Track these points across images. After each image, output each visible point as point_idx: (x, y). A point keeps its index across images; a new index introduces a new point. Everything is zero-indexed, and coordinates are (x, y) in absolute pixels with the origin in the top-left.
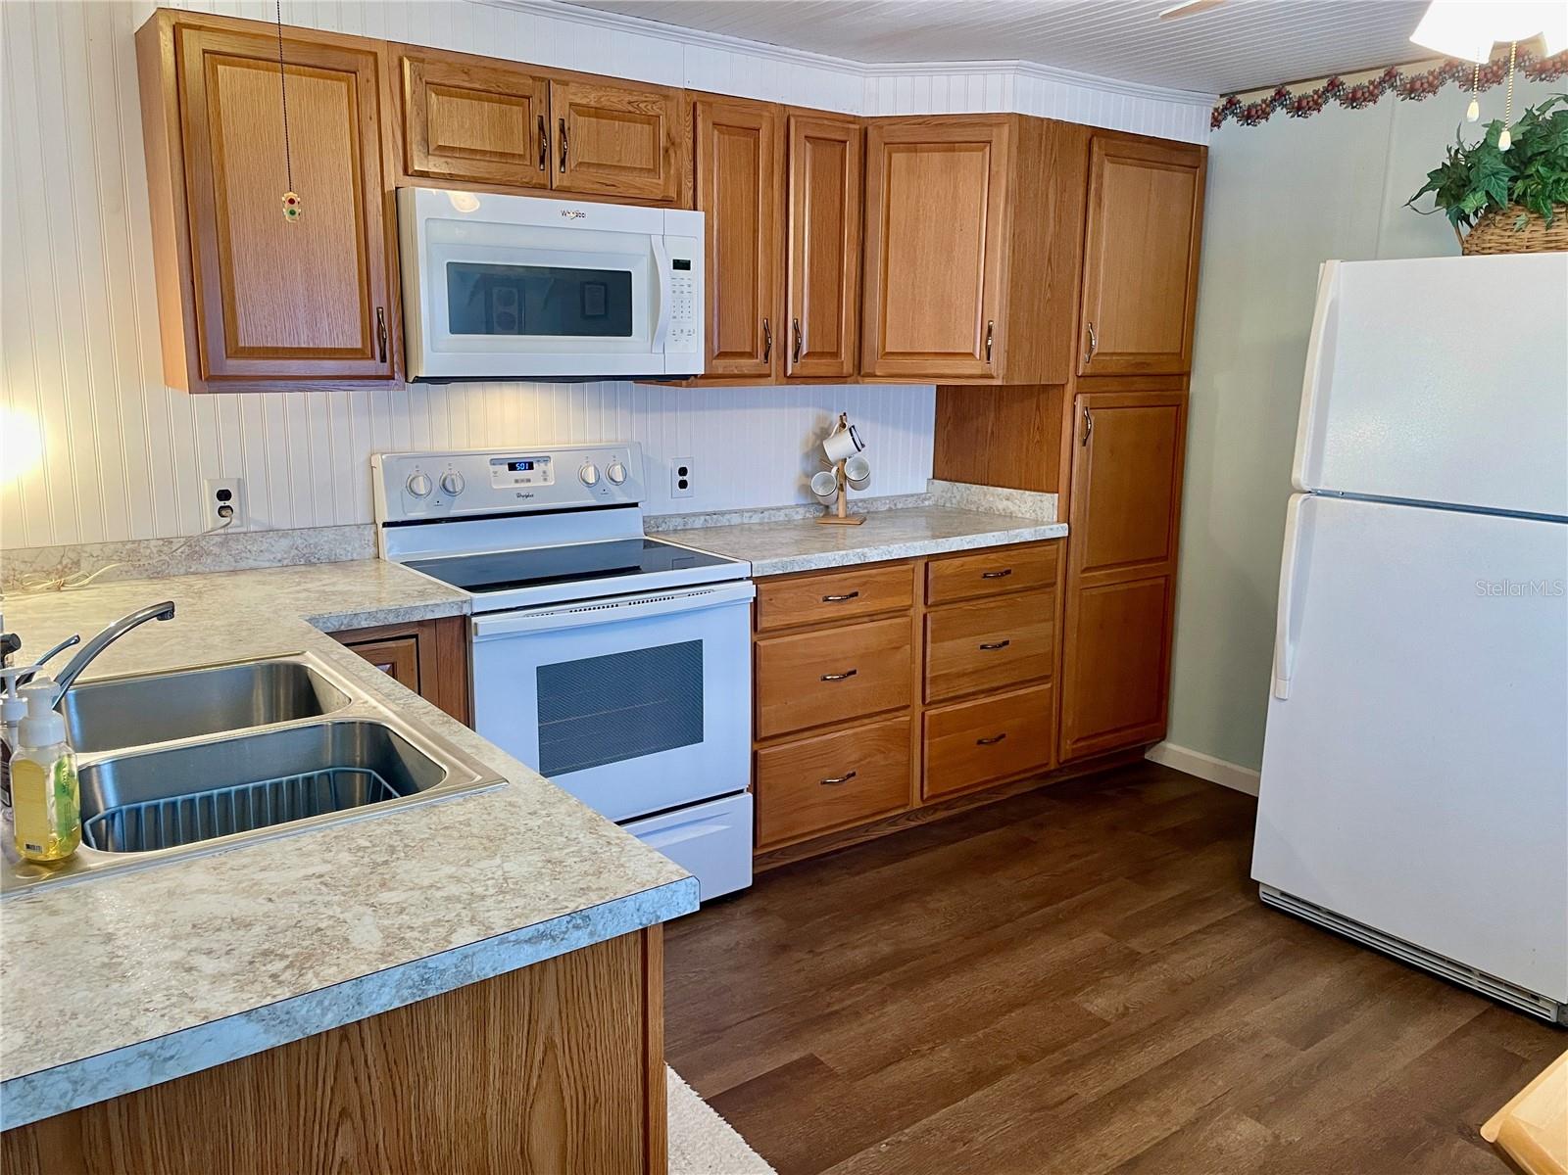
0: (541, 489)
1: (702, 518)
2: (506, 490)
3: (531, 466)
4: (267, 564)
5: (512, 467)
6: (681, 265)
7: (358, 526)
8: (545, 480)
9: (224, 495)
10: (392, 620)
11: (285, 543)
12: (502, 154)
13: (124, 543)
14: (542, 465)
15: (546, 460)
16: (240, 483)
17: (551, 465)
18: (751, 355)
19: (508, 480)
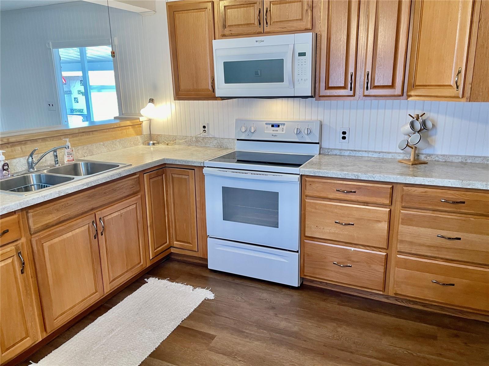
0: (280, 134)
1: (349, 152)
2: (269, 133)
3: (279, 126)
4: (212, 146)
5: (273, 126)
6: (302, 54)
7: (233, 139)
8: (283, 131)
9: (204, 127)
10: (184, 164)
11: (216, 141)
12: (247, 24)
13: (184, 136)
14: (283, 126)
15: (284, 124)
16: (208, 124)
17: (285, 126)
18: (344, 88)
19: (271, 130)
